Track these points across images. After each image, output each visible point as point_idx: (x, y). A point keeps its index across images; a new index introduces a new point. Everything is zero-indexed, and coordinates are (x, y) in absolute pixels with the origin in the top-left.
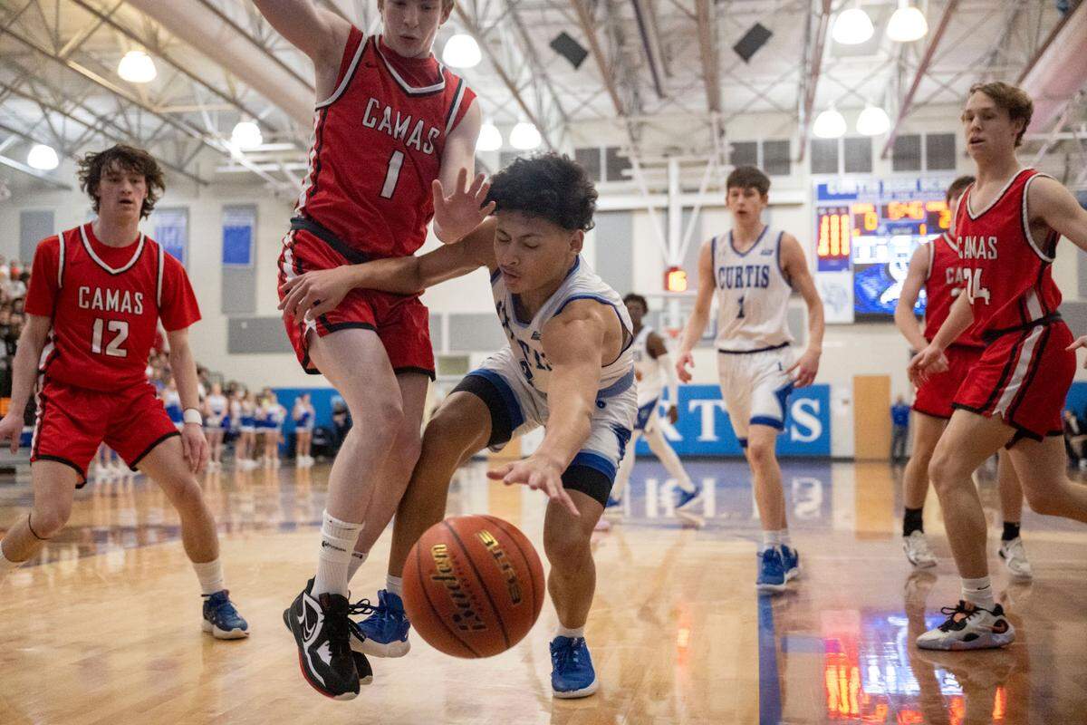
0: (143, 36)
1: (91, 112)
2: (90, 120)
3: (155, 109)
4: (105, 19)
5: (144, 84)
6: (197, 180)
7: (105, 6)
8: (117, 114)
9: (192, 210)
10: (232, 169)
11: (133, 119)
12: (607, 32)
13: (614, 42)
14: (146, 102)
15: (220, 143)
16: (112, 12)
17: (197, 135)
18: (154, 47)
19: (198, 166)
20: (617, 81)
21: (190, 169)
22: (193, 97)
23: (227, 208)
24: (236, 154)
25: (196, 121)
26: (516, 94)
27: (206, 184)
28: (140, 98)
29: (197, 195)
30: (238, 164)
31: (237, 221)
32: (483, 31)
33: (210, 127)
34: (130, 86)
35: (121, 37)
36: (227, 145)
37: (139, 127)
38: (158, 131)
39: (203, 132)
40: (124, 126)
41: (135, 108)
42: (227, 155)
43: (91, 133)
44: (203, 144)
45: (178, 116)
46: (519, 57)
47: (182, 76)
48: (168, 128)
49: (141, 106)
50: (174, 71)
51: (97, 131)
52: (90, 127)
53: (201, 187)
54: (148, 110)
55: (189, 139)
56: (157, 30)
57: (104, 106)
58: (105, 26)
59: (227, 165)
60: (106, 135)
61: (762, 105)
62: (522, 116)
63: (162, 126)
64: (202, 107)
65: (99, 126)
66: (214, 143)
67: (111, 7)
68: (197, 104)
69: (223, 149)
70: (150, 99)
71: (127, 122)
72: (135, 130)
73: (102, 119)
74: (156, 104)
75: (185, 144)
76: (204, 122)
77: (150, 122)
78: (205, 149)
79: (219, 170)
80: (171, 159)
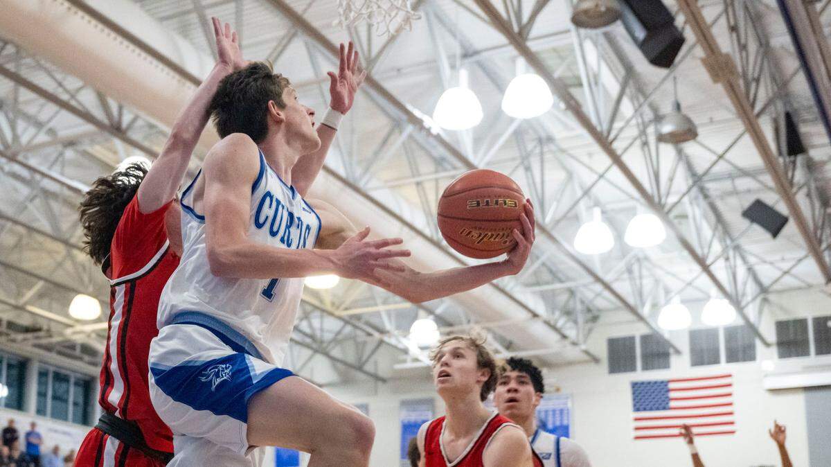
3: (337, 313)
5: (326, 290)
6: (377, 378)
8: (301, 320)
9: (372, 407)
10: (409, 365)
11: (316, 323)
12: (809, 195)
13: (817, 204)
14: (328, 307)
15: (397, 340)
17: (377, 335)
19: (376, 363)
20: (824, 246)
21: (369, 367)
22: (372, 298)
23: (405, 404)
24: (414, 351)
25: (374, 321)
26: (706, 268)
27: (384, 380)
28: (321, 301)
29: (376, 392)
30: (416, 360)
31: (413, 417)
32: (666, 209)
33: (388, 326)
34: (315, 294)
36: (405, 343)
37: (322, 330)
38: (339, 333)
39: (382, 331)
40: (308, 331)
41: (317, 313)
42: (405, 351)
44: (381, 342)
45: (358, 317)
46: (707, 232)
48: (348, 329)
49: (323, 311)
53: (380, 384)
54: (331, 314)
55: (369, 339)
59: (404, 361)
62: (714, 290)
63: (343, 327)
64: (381, 308)
66: (393, 341)
68: (376, 305)
69: (400, 346)
70: (333, 304)
71: (311, 326)
72: (318, 334)
74: (338, 308)
75: (365, 343)
76: (383, 323)
77: (332, 325)
78: (382, 350)
79: (398, 367)
80: (351, 357)
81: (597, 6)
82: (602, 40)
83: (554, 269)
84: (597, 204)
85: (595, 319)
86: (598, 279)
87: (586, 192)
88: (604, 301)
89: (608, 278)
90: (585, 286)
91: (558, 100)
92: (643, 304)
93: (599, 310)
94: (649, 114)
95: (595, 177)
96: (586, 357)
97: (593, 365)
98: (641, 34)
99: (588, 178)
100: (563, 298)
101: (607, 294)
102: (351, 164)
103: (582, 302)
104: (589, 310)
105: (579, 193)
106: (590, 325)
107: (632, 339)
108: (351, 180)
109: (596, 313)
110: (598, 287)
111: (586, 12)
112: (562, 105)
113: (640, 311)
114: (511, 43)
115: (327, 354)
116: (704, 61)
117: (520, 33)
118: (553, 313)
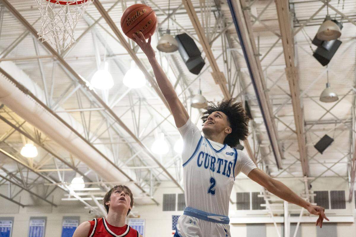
0: (33, 137)
1: (5, 170)
2: (4, 174)
3: (35, 170)
4: (17, 129)
5: (31, 159)
6: (53, 204)
7: (18, 123)
8: (18, 172)
9: (48, 219)
10: (69, 199)
11: (25, 174)
12: (253, 138)
13: (256, 142)
14: (32, 168)
15: (64, 186)
16: (20, 126)
17: (54, 183)
18: (38, 141)
19: (53, 197)
20: (258, 161)
21: (49, 199)
22: (55, 165)
23: (65, 218)
24: (72, 193)
25: (54, 176)
27: (56, 206)
28: (29, 165)
29: (51, 211)
30: (73, 197)
31: (69, 225)
33: (61, 179)
34: (26, 160)
35: (23, 137)
37: (27, 178)
38: (35, 180)
39: (57, 181)
40: (20, 178)
41: (26, 170)
42: (68, 192)
43: (5, 180)
44: (56, 187)
45: (46, 173)
47: (50, 154)
48: (41, 179)
49: (29, 169)
50: (47, 152)
51: (7, 180)
52: (4, 178)
53: (54, 207)
54: (32, 171)
55: (50, 184)
56: (40, 134)
57: (11, 168)
58: (17, 132)
59: (67, 197)
60: (11, 182)
63: (38, 178)
64: (58, 170)
65: (8, 177)
66: (62, 187)
67: (20, 123)
68: (56, 168)
69: (66, 189)
70: (34, 165)
71: (22, 176)
72: (25, 179)
73: (10, 174)
74: (36, 168)
75: (48, 186)
76: (58, 176)
77: (32, 176)
78: (57, 189)
79: (63, 199)
80: (41, 194)
81: (168, 43)
82: (170, 58)
83: (142, 159)
84: (163, 131)
85: (159, 184)
86: (161, 166)
87: (159, 125)
88: (163, 176)
89: (165, 166)
90: (155, 168)
91: (148, 82)
92: (180, 180)
93: (161, 181)
94: (188, 94)
95: (163, 119)
96: (153, 202)
97: (156, 206)
98: (187, 58)
99: (160, 119)
100: (145, 173)
101: (164, 173)
102: (49, 99)
103: (153, 176)
104: (156, 180)
105: (156, 125)
106: (156, 187)
107: (174, 195)
108: (49, 107)
109: (159, 182)
110: (161, 170)
111: (163, 45)
112: (150, 85)
113: (178, 182)
114: (129, 53)
115: (28, 191)
116: (212, 74)
117: (133, 49)
118: (140, 180)
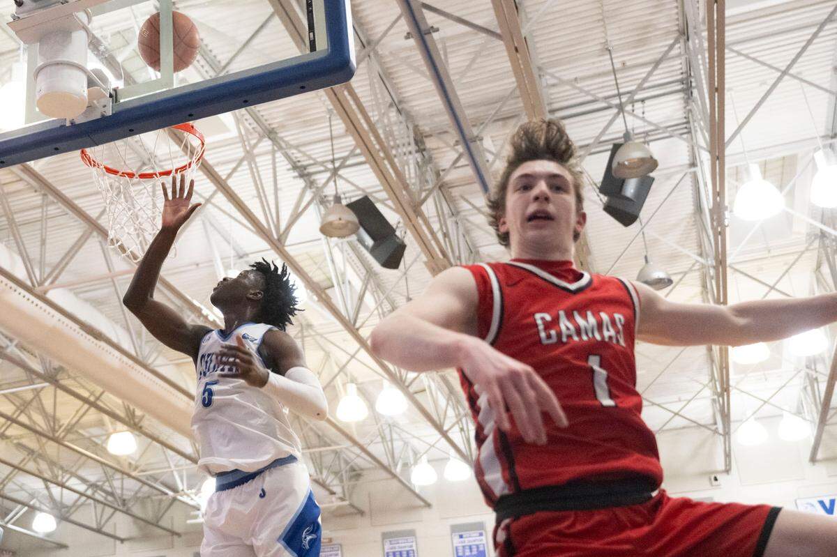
0: (122, 414)
1: (84, 480)
2: (82, 488)
3: (134, 474)
4: (93, 405)
5: (125, 456)
6: (173, 533)
7: (92, 393)
8: (104, 481)
11: (117, 484)
14: (127, 470)
15: (189, 497)
16: (98, 398)
17: (171, 493)
18: (134, 424)
19: (172, 518)
21: (164, 523)
22: (167, 461)
25: (169, 481)
26: (444, 434)
27: (178, 535)
28: (121, 465)
29: (172, 546)
32: (407, 384)
33: (180, 487)
34: (115, 458)
35: (106, 418)
36: (197, 501)
37: (122, 489)
38: (137, 492)
39: (175, 490)
40: (109, 489)
41: (118, 476)
42: (196, 508)
43: (83, 499)
44: (174, 499)
45: (154, 478)
46: (442, 401)
47: (155, 443)
48: (146, 488)
49: (123, 473)
50: (150, 440)
51: (88, 497)
52: (82, 494)
53: (175, 537)
54: (129, 476)
55: (164, 497)
56: (134, 410)
57: (93, 475)
58: (93, 410)
59: (196, 517)
60: (94, 500)
61: (678, 422)
62: (452, 451)
63: (141, 487)
64: (174, 469)
65: (89, 492)
66: (185, 499)
67: (97, 394)
69: (191, 503)
70: (130, 466)
71: (112, 487)
72: (119, 491)
73: (93, 486)
74: (135, 470)
75: (160, 501)
76: (175, 481)
77: (131, 485)
78: (176, 503)
79: (189, 522)
80: (149, 515)
81: (340, 219)
82: (347, 247)
83: (320, 433)
84: (353, 380)
85: (358, 476)
86: (355, 443)
87: (342, 369)
88: (362, 461)
89: (361, 441)
90: (346, 448)
91: (311, 294)
92: (396, 465)
93: (362, 469)
94: (387, 307)
95: (349, 357)
96: (353, 510)
97: (359, 516)
99: (344, 358)
100: (329, 459)
101: (363, 455)
102: (140, 347)
103: (347, 463)
104: (353, 469)
105: (336, 370)
106: (352, 483)
108: (140, 358)
109: (359, 472)
110: (357, 450)
111: (331, 223)
112: (315, 298)
113: (393, 471)
114: (272, 248)
115: (127, 512)
116: (425, 263)
117: (279, 240)
118: (321, 473)
